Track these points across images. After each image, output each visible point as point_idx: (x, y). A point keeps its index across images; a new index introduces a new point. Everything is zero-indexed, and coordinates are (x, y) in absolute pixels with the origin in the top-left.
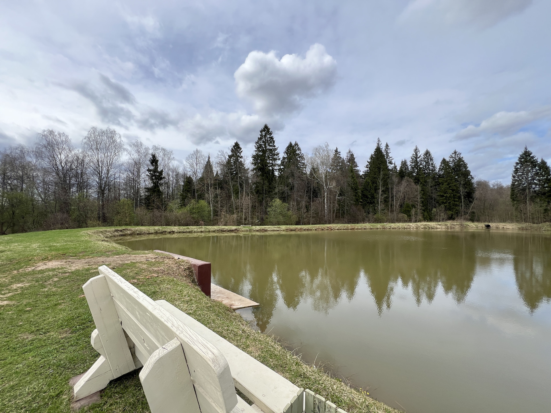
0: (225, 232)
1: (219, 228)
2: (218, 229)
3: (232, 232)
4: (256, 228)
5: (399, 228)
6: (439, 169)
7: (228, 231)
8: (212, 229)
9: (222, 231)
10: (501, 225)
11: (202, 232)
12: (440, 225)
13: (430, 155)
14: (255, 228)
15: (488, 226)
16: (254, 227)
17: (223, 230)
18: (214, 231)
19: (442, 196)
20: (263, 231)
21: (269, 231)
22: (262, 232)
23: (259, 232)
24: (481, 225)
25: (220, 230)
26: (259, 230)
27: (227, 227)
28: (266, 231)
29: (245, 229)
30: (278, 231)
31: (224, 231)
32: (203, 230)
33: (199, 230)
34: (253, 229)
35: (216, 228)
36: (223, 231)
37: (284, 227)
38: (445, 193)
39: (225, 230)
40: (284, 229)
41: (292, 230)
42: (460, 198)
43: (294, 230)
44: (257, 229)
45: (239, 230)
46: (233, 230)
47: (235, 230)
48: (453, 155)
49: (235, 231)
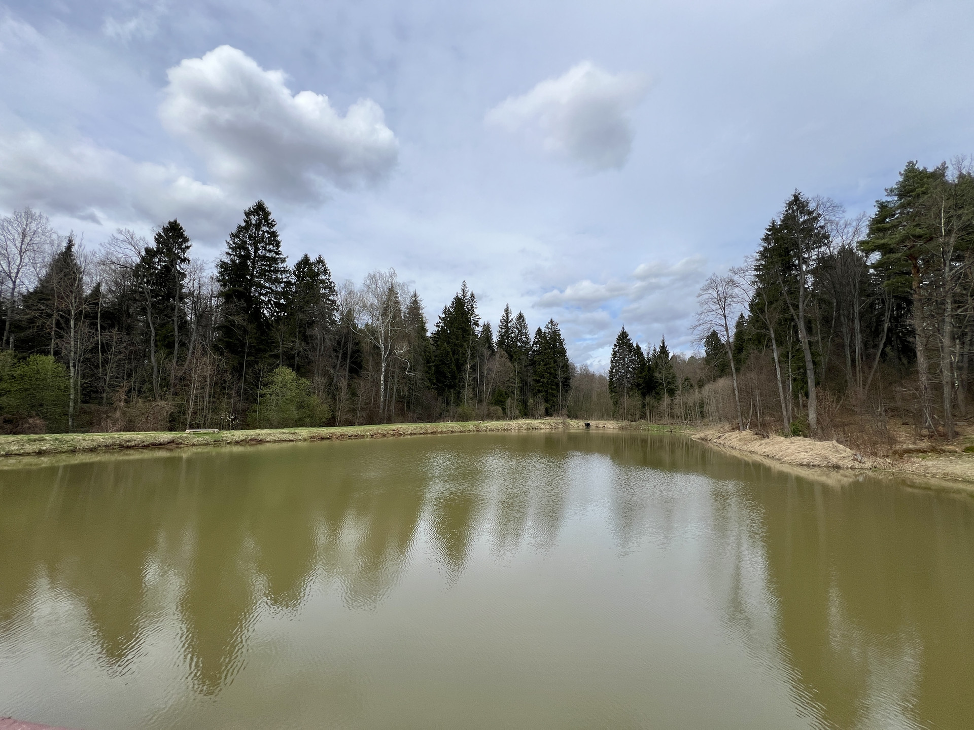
0: (133, 449)
1: (113, 438)
2: (109, 442)
3: (160, 449)
4: (234, 436)
5: (498, 429)
6: (534, 342)
7: (145, 447)
8: (85, 443)
9: (123, 446)
10: (601, 423)
11: (40, 453)
12: (543, 424)
13: (523, 320)
14: (229, 435)
15: (588, 425)
16: (227, 435)
17: (129, 444)
18: (93, 450)
19: (538, 381)
20: (254, 443)
21: (268, 442)
22: (250, 445)
23: (241, 445)
24: (581, 423)
25: (114, 444)
26: (242, 441)
27: (139, 436)
28: (261, 442)
29: (200, 439)
30: (292, 441)
31: (129, 448)
32: (46, 446)
33: (29, 448)
34: (224, 439)
35: (99, 438)
36: (125, 447)
37: (304, 432)
38: (541, 378)
39: (133, 443)
40: (306, 436)
41: (323, 439)
42: (557, 385)
43: (328, 438)
44: (236, 438)
45: (181, 443)
46: (160, 444)
47: (169, 443)
48: (550, 326)
49: (168, 446)
